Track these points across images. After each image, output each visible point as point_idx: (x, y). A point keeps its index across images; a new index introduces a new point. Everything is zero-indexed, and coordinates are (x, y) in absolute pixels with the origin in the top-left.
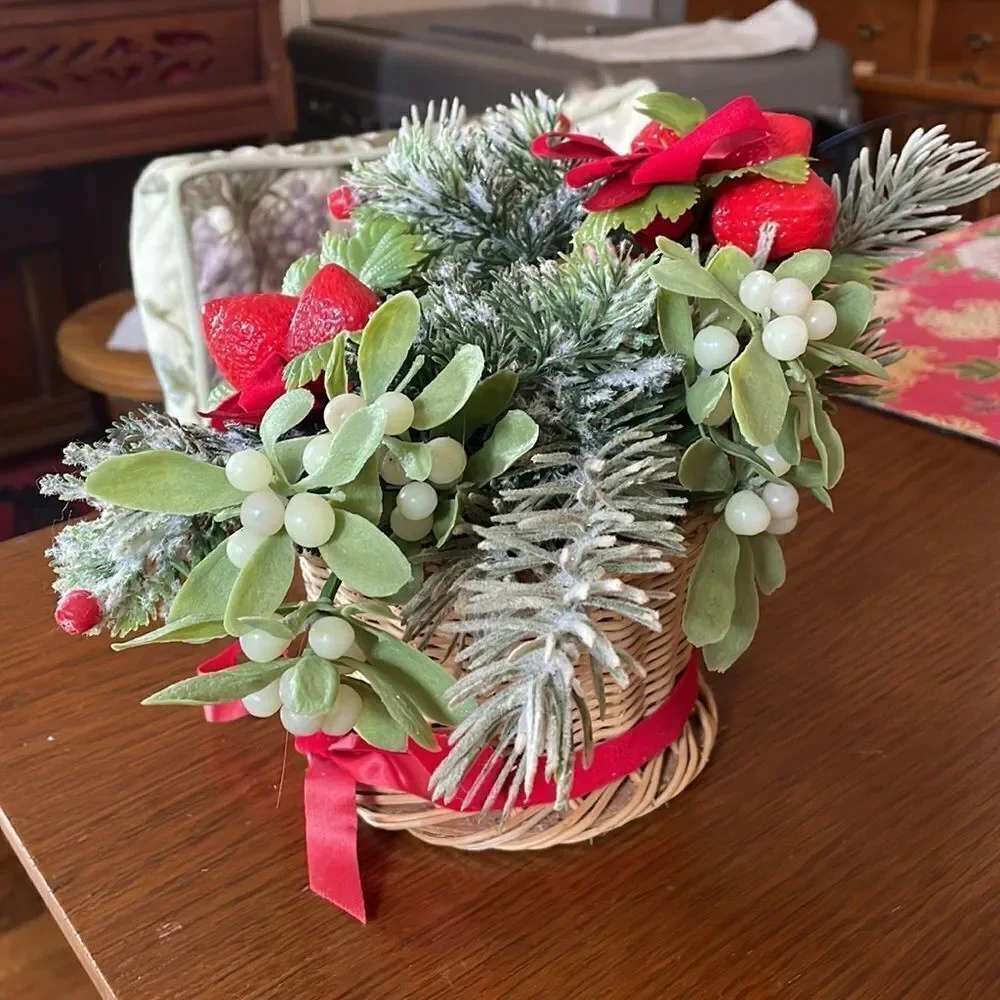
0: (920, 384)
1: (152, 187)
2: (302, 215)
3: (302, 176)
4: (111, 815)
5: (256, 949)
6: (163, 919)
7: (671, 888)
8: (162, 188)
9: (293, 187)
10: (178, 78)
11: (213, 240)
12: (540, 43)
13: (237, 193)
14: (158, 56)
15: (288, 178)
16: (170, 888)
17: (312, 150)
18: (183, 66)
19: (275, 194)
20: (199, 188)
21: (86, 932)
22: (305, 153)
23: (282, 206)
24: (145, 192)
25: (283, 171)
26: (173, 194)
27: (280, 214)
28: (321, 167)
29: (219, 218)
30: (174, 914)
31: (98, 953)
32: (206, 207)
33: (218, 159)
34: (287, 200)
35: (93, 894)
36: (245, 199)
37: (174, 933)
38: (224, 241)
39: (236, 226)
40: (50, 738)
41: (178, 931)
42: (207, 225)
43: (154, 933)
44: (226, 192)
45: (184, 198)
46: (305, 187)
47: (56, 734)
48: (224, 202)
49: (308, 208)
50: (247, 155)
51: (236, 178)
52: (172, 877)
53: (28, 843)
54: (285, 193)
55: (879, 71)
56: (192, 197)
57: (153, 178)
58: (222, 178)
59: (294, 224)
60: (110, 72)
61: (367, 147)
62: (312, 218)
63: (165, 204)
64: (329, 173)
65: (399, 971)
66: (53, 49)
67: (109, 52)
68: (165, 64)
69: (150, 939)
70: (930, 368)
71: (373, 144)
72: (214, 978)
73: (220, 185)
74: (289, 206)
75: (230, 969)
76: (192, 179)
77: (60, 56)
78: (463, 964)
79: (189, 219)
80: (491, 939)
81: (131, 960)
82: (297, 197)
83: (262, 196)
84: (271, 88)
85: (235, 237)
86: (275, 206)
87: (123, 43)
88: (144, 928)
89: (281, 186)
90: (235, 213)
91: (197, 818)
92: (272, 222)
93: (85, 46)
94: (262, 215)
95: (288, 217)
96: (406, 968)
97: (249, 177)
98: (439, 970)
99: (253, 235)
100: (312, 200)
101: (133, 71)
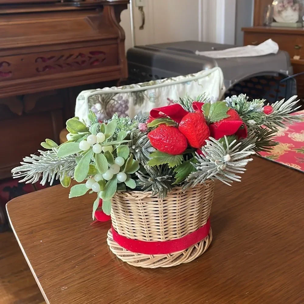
0: (285, 154)
1: (81, 98)
2: (121, 105)
3: (121, 95)
4: (54, 260)
5: (85, 294)
6: (63, 286)
7: (190, 285)
8: (83, 99)
9: (118, 98)
10: (96, 64)
11: (96, 112)
12: (197, 53)
13: (103, 100)
14: (90, 58)
15: (118, 95)
16: (66, 278)
17: (124, 88)
18: (97, 60)
19: (114, 100)
20: (93, 99)
21: (44, 288)
22: (122, 89)
23: (116, 103)
24: (79, 100)
25: (116, 93)
26: (86, 101)
27: (115, 105)
28: (127, 92)
29: (98, 106)
30: (65, 285)
31: (47, 293)
32: (95, 104)
33: (99, 91)
34: (117, 101)
35: (47, 279)
36: (105, 101)
37: (65, 289)
38: (99, 112)
39: (102, 108)
40: (41, 241)
41: (66, 289)
42: (95, 108)
43: (61, 289)
44: (100, 99)
45: (89, 101)
46: (122, 97)
47: (43, 240)
48: (99, 102)
49: (123, 103)
50: (107, 89)
51: (103, 96)
52: (66, 276)
53: (33, 267)
54: (116, 99)
55: (300, 59)
56: (91, 101)
57: (81, 96)
58: (99, 95)
59: (119, 107)
60: (77, 63)
61: (139, 86)
62: (124, 106)
63: (84, 103)
64: (128, 94)
65: (118, 301)
66: (62, 56)
67: (77, 57)
68: (92, 60)
69: (60, 290)
70: (290, 149)
71: (141, 86)
72: (74, 300)
73: (99, 98)
74: (118, 103)
75: (78, 298)
76: (91, 96)
77: (64, 58)
78: (134, 300)
79: (90, 107)
80: (142, 295)
81: (54, 295)
82: (120, 100)
83: (110, 100)
84: (121, 66)
85: (102, 111)
86: (114, 103)
87: (80, 54)
88: (58, 288)
89: (115, 98)
90: (102, 105)
91: (75, 262)
92: (113, 107)
93: (71, 55)
94: (110, 105)
95: (117, 106)
96: (120, 300)
97: (107, 95)
98: (128, 302)
99: (107, 110)
100: (124, 101)
101: (83, 62)
